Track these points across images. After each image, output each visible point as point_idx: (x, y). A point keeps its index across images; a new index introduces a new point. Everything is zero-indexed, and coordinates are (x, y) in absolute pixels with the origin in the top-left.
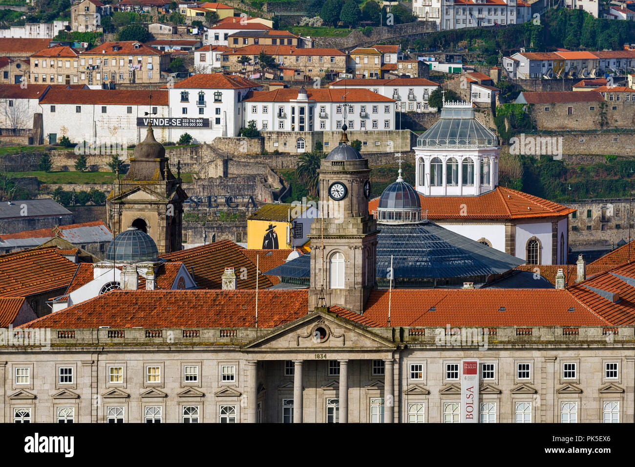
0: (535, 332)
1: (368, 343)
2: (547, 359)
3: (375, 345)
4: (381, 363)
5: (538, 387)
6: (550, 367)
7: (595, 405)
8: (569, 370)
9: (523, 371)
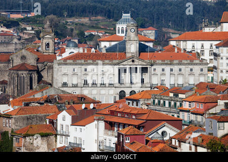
0: (183, 61)
1: (144, 64)
2: (186, 67)
3: (146, 64)
4: (147, 68)
5: (184, 73)
6: (187, 69)
7: (197, 78)
8: (191, 70)
9: (180, 70)
